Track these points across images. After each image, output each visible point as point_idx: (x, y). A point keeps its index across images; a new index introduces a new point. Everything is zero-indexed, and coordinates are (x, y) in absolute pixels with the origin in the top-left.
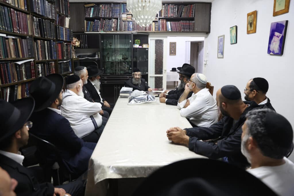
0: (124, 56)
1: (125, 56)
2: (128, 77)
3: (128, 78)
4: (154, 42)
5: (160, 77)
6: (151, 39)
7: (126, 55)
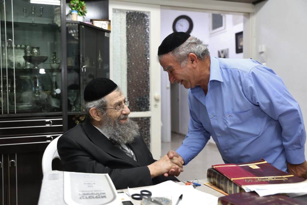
0: (32, 52)
1: (36, 51)
2: (47, 120)
3: (48, 125)
4: (124, 17)
5: (142, 118)
6: (115, 10)
7: (38, 48)
